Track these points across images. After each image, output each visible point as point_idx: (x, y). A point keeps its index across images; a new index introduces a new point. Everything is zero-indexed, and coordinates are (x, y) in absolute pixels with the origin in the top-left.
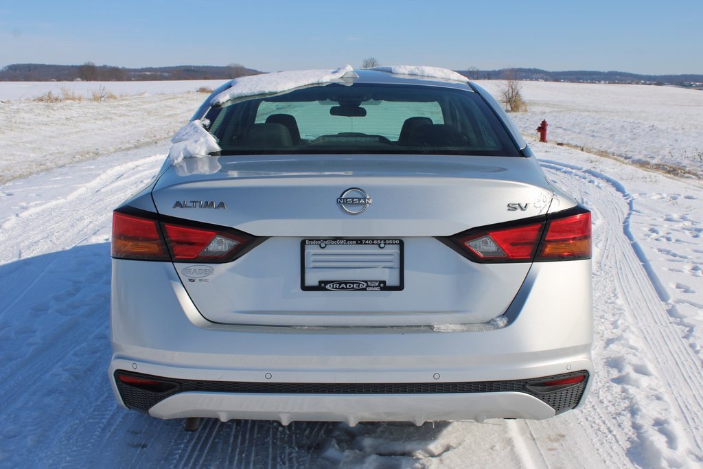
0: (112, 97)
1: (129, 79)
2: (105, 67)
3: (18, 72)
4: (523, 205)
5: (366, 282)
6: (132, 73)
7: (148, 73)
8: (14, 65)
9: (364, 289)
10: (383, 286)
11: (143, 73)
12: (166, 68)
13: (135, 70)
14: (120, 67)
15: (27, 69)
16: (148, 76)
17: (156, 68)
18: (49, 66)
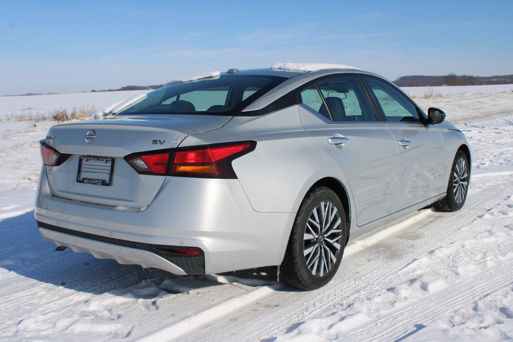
0: (440, 96)
1: (480, 84)
2: (464, 76)
3: (406, 81)
4: (162, 142)
5: (97, 180)
6: (484, 80)
7: (495, 80)
8: (404, 77)
9: (96, 184)
10: (104, 183)
11: (491, 80)
12: (509, 75)
13: (486, 78)
14: (475, 76)
15: (412, 79)
16: (495, 81)
17: (502, 76)
18: (426, 77)
